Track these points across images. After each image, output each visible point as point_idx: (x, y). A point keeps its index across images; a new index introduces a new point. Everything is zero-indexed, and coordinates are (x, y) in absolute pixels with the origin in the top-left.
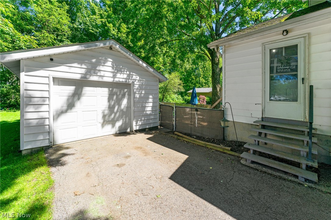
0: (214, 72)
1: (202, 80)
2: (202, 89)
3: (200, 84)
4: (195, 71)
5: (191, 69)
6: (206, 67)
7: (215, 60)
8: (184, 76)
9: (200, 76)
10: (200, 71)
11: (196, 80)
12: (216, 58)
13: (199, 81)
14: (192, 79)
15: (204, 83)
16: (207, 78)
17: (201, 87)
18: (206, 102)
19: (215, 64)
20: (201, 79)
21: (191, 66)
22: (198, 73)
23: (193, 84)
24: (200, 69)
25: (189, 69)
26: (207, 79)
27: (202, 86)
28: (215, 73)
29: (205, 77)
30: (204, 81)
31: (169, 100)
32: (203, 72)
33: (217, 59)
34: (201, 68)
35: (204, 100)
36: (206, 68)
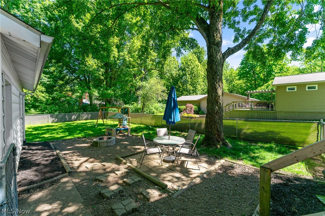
0: (211, 60)
1: (190, 87)
2: (189, 96)
3: (187, 91)
4: (182, 78)
5: (178, 75)
6: (193, 73)
7: (214, 36)
8: (171, 83)
9: (188, 83)
10: (188, 77)
11: (182, 87)
12: (216, 32)
13: (187, 89)
14: (179, 87)
15: (192, 91)
16: (195, 85)
17: (188, 94)
18: (194, 111)
19: (214, 45)
20: (188, 86)
21: (177, 72)
22: (185, 79)
23: (180, 92)
24: (187, 75)
25: (176, 76)
26: (195, 87)
27: (190, 94)
28: (213, 61)
29: (192, 84)
30: (192, 88)
31: (152, 110)
32: (191, 78)
33: (218, 35)
34: (189, 74)
35: (191, 109)
36: (194, 75)
